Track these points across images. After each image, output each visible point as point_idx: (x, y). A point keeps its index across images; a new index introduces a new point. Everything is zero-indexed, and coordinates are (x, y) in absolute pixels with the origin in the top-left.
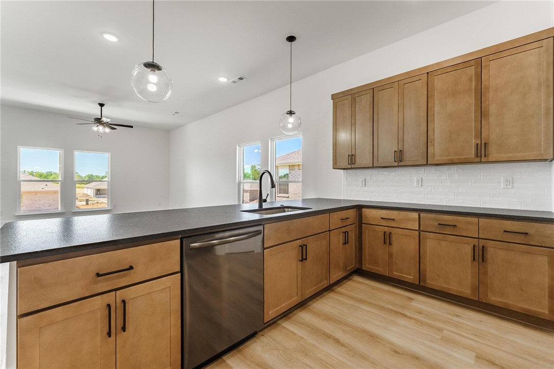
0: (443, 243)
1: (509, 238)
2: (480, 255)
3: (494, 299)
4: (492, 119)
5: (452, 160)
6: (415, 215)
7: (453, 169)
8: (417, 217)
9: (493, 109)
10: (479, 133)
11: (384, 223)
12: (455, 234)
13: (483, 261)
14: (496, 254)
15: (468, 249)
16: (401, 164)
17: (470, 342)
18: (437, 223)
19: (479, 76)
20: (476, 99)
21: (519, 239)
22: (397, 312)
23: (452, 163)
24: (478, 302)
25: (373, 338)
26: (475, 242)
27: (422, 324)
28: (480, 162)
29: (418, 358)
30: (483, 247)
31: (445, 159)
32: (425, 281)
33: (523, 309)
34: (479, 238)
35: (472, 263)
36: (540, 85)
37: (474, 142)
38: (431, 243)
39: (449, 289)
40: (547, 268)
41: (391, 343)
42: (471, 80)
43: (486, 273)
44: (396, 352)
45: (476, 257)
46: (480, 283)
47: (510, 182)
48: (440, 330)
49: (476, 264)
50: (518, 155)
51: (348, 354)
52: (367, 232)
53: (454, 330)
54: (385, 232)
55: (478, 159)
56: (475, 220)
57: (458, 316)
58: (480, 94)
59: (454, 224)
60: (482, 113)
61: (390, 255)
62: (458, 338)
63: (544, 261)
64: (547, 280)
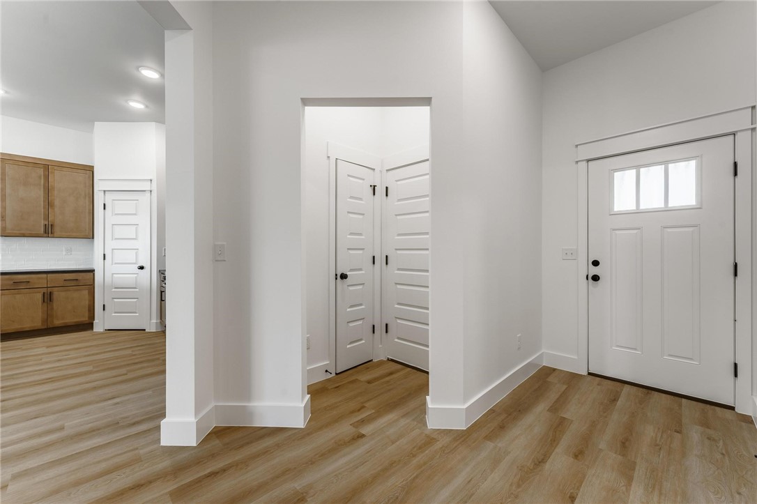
0: (18, 296)
1: (67, 283)
2: (48, 298)
3: (57, 323)
4: (56, 209)
5: (23, 234)
7: (24, 240)
9: (57, 202)
10: (47, 217)
12: (29, 287)
13: (50, 300)
14: (59, 295)
15: (39, 296)
18: (12, 282)
19: (47, 178)
20: (44, 193)
21: (73, 283)
23: (23, 236)
24: (47, 329)
26: (45, 290)
30: (50, 293)
31: (16, 232)
33: (75, 322)
34: (47, 287)
35: (42, 304)
36: (86, 196)
37: (43, 223)
38: (5, 299)
39: (23, 328)
40: (87, 296)
42: (40, 177)
43: (52, 309)
45: (46, 300)
46: (48, 315)
47: (69, 251)
49: (45, 304)
50: (74, 234)
55: (47, 235)
56: (45, 276)
58: (48, 190)
59: (28, 281)
60: (49, 204)
63: (86, 292)
64: (87, 303)
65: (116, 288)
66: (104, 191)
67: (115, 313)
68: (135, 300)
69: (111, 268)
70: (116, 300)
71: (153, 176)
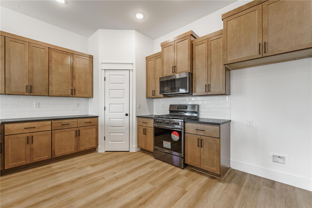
0: (63, 133)
1: (87, 125)
2: (78, 134)
3: (82, 148)
4: (77, 80)
6: (49, 122)
8: (50, 123)
9: (77, 76)
10: (72, 85)
11: (27, 131)
12: (69, 127)
13: (79, 136)
14: (83, 132)
15: (74, 133)
16: (31, 94)
17: (85, 165)
18: (60, 125)
20: (71, 70)
21: (89, 124)
22: (53, 174)
24: (78, 152)
25: (58, 186)
26: (76, 129)
27: (67, 170)
28: (73, 97)
29: (80, 178)
30: (79, 130)
31: (58, 94)
32: (55, 155)
34: (77, 127)
35: (75, 138)
37: (70, 88)
38: (57, 135)
39: (66, 153)
40: (95, 131)
41: (67, 182)
43: (80, 140)
44: (72, 182)
46: (78, 144)
47: (78, 105)
48: (74, 168)
49: (77, 138)
50: (85, 95)
51: (58, 198)
52: (10, 141)
53: (78, 165)
54: (28, 137)
55: (72, 96)
56: (76, 120)
57: (73, 161)
59: (68, 123)
60: (73, 77)
61: (32, 150)
62: (82, 166)
63: (94, 130)
64: (95, 136)
65: (111, 127)
66: (105, 70)
67: (111, 141)
68: (123, 134)
69: (108, 115)
70: (111, 134)
71: (133, 61)
